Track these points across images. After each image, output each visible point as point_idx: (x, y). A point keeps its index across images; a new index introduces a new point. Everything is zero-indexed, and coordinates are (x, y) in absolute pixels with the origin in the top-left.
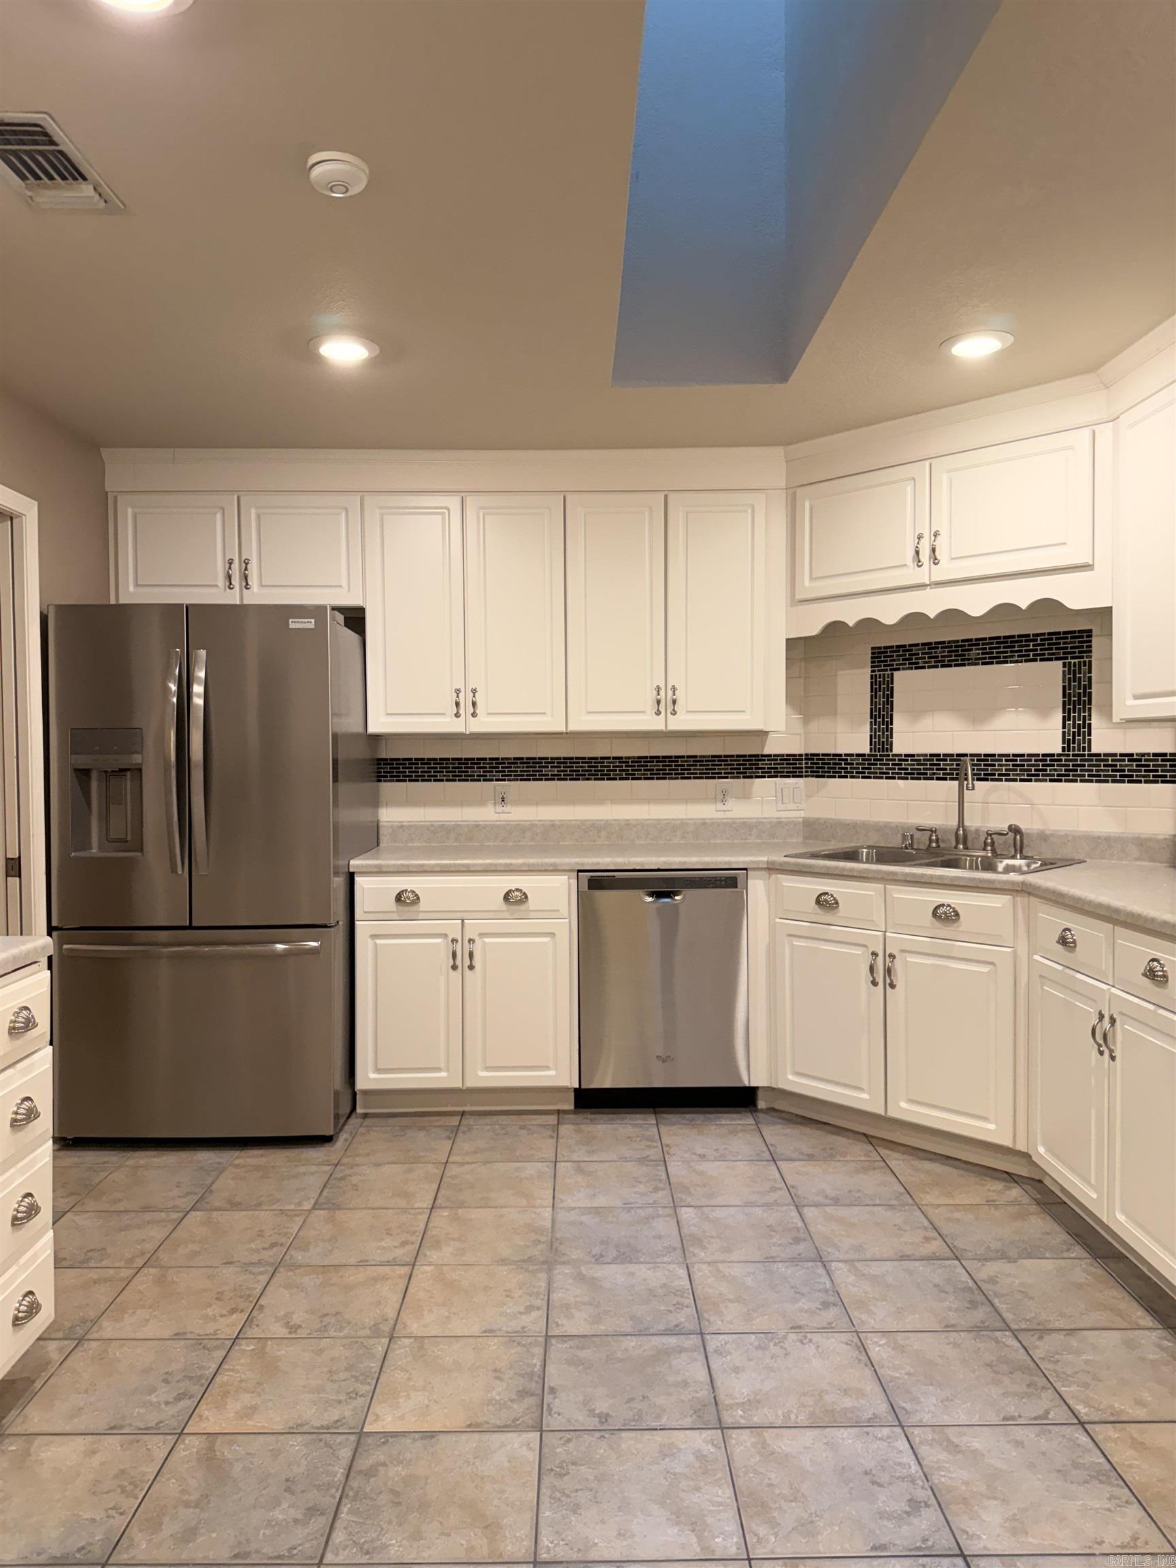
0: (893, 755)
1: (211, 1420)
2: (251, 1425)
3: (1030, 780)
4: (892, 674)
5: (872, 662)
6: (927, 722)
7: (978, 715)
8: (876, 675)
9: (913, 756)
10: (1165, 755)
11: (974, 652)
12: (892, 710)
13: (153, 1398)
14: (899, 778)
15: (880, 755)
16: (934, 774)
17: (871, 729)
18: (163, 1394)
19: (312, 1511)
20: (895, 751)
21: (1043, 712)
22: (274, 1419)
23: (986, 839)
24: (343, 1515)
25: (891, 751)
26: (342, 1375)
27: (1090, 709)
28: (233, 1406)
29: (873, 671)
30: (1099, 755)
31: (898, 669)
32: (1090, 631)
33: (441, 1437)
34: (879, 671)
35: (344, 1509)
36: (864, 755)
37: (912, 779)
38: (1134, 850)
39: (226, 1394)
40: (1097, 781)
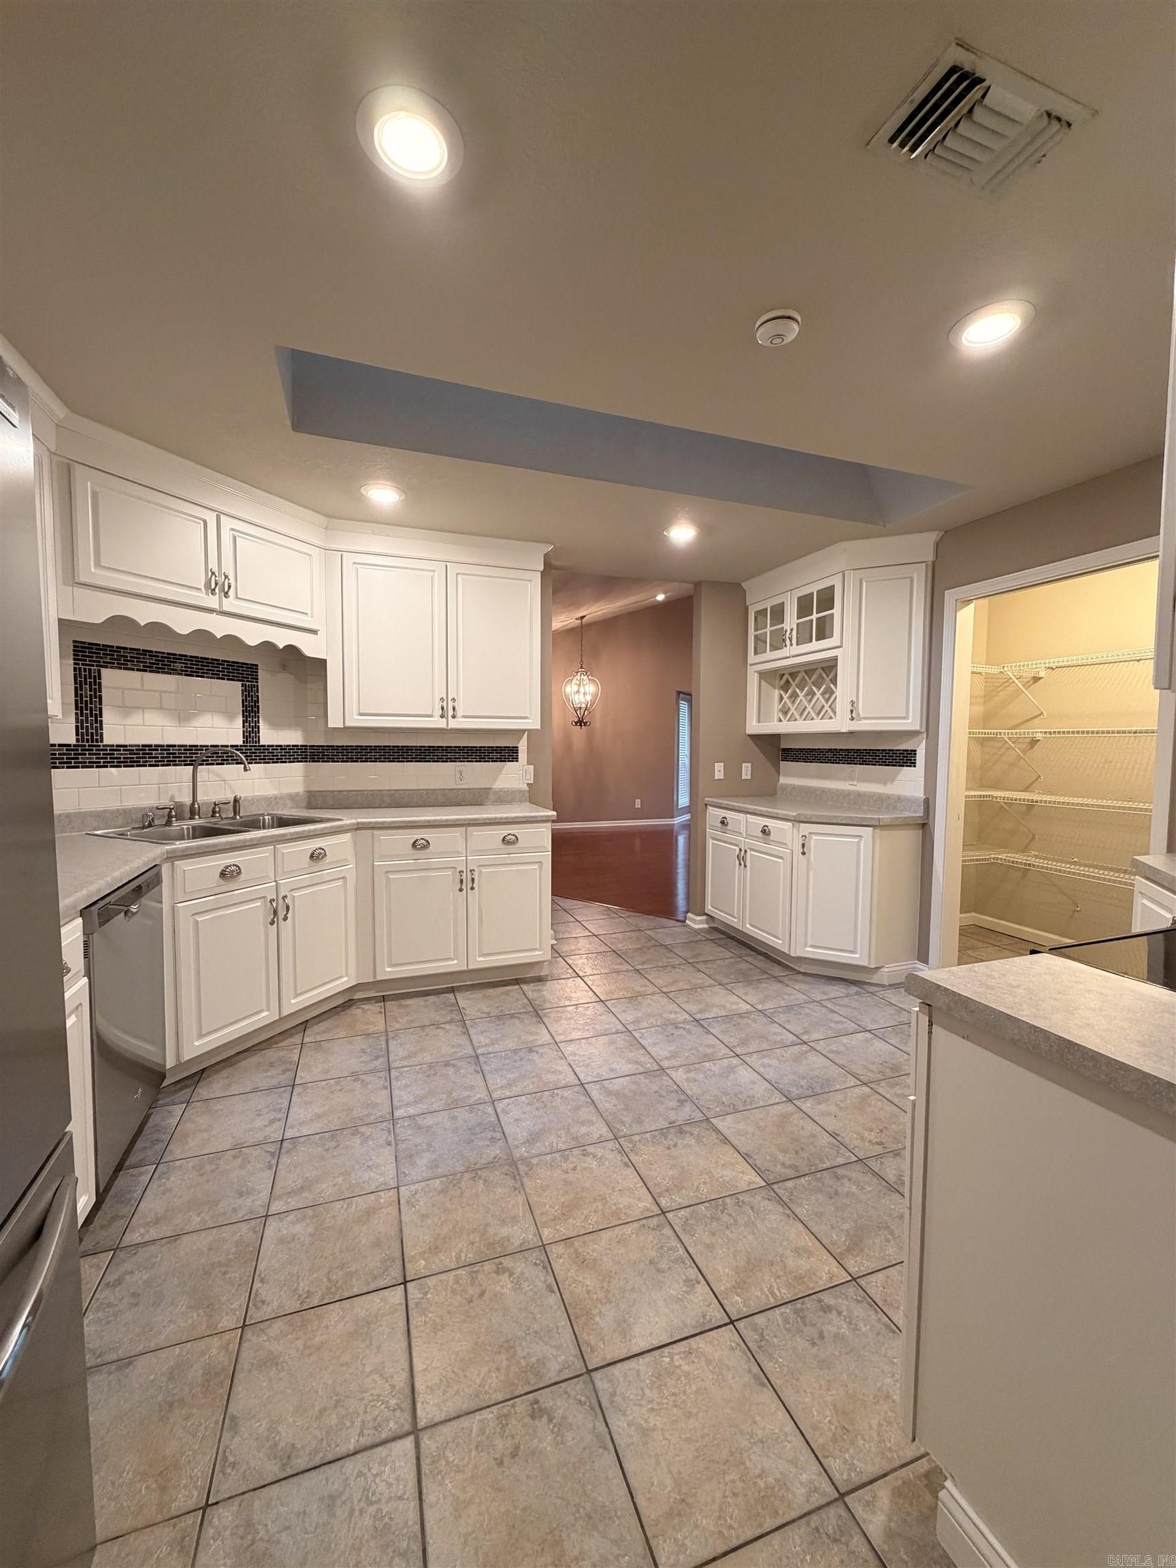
0: (104, 746)
1: (826, 1270)
2: (811, 1243)
3: (223, 764)
4: (99, 672)
5: (74, 655)
6: (136, 718)
7: (183, 716)
8: (80, 668)
9: (126, 746)
10: (297, 746)
11: (179, 666)
12: (101, 703)
13: (845, 1330)
14: (111, 767)
15: (89, 746)
16: (147, 762)
17: (77, 719)
18: (835, 1325)
19: (837, 1177)
20: (106, 742)
21: (231, 717)
22: (796, 1234)
23: (214, 808)
24: (828, 1164)
25: (102, 741)
26: (725, 1218)
27: (258, 717)
28: (804, 1264)
29: (75, 664)
30: (264, 746)
31: (106, 667)
32: (257, 665)
33: (743, 1150)
34: (83, 664)
35: (825, 1166)
36: (70, 745)
37: (125, 766)
38: (289, 803)
39: (800, 1278)
40: (264, 763)
